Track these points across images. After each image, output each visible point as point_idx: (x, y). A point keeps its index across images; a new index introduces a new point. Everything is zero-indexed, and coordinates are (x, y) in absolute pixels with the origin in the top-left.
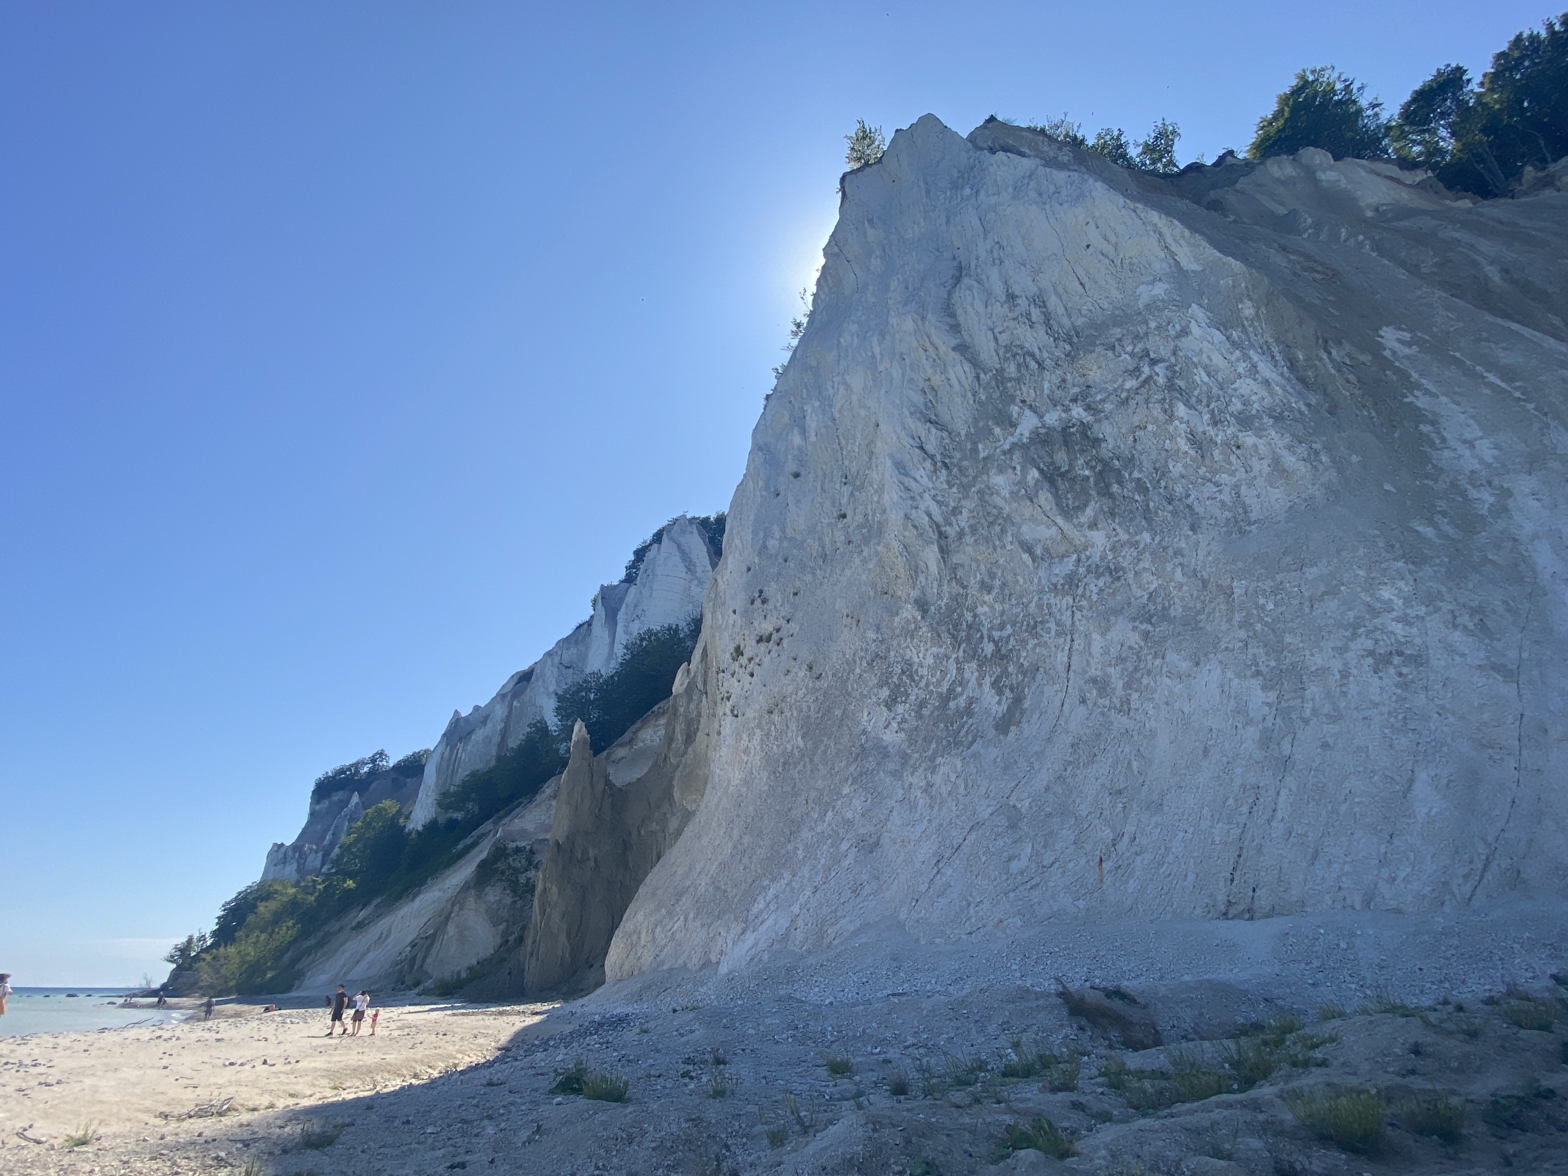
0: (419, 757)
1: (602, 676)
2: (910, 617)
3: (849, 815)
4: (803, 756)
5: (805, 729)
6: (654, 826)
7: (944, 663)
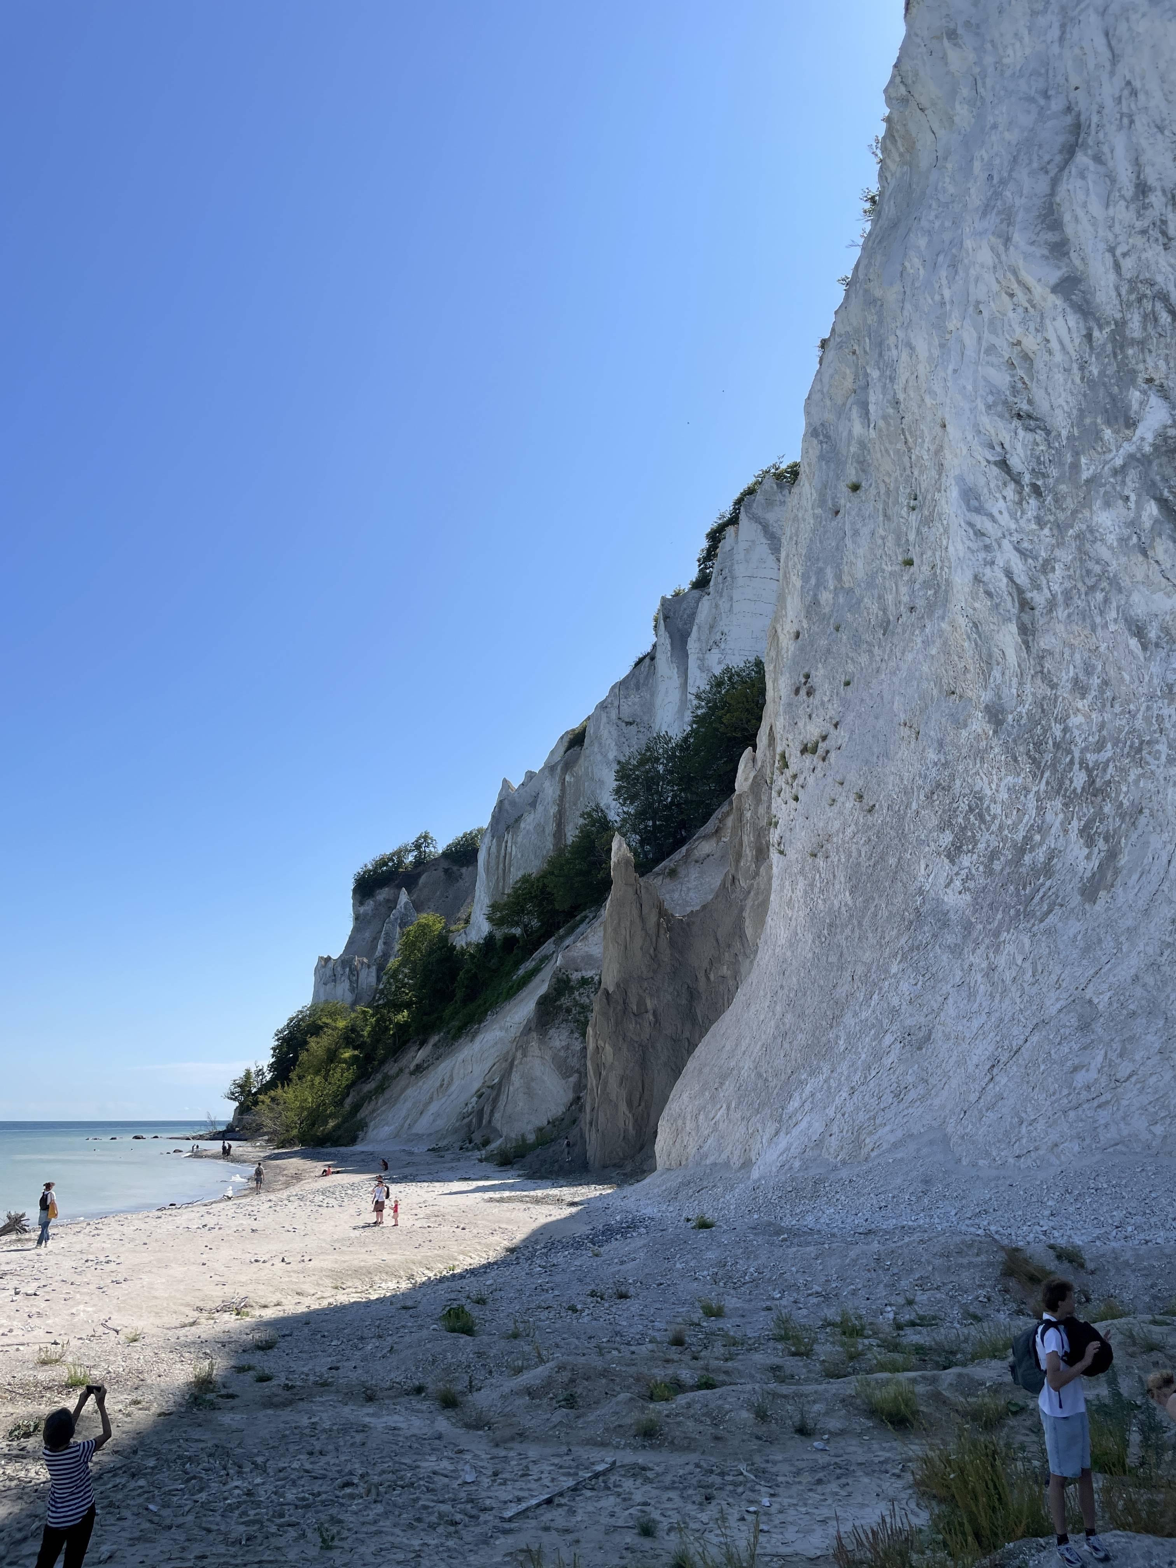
0: (472, 839)
1: (671, 738)
2: (980, 731)
3: (895, 1001)
4: (851, 916)
5: (854, 881)
6: (725, 970)
7: (1022, 797)
